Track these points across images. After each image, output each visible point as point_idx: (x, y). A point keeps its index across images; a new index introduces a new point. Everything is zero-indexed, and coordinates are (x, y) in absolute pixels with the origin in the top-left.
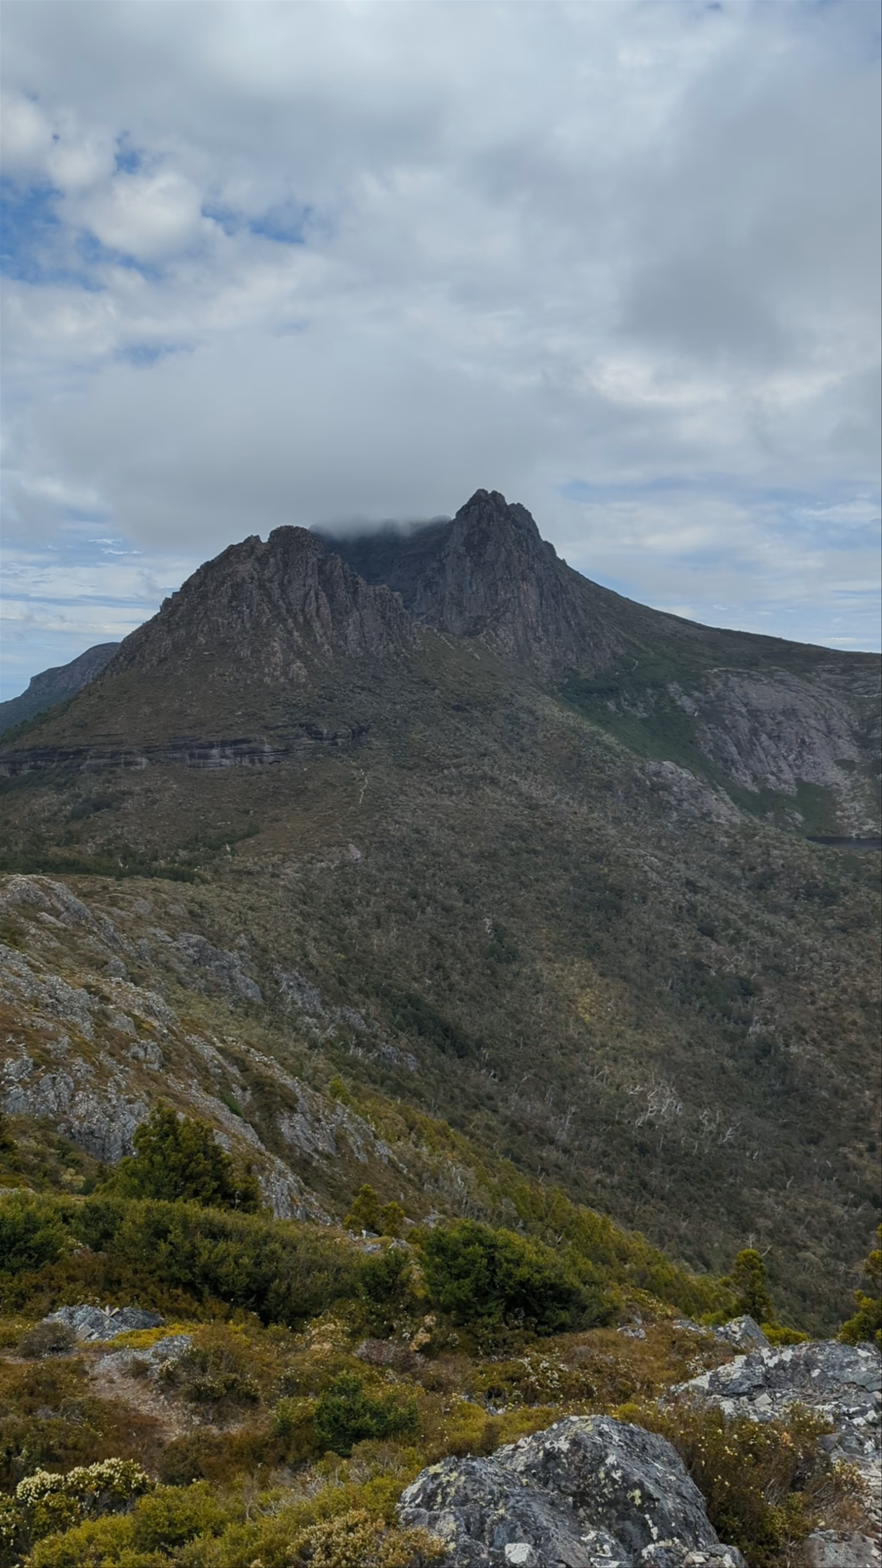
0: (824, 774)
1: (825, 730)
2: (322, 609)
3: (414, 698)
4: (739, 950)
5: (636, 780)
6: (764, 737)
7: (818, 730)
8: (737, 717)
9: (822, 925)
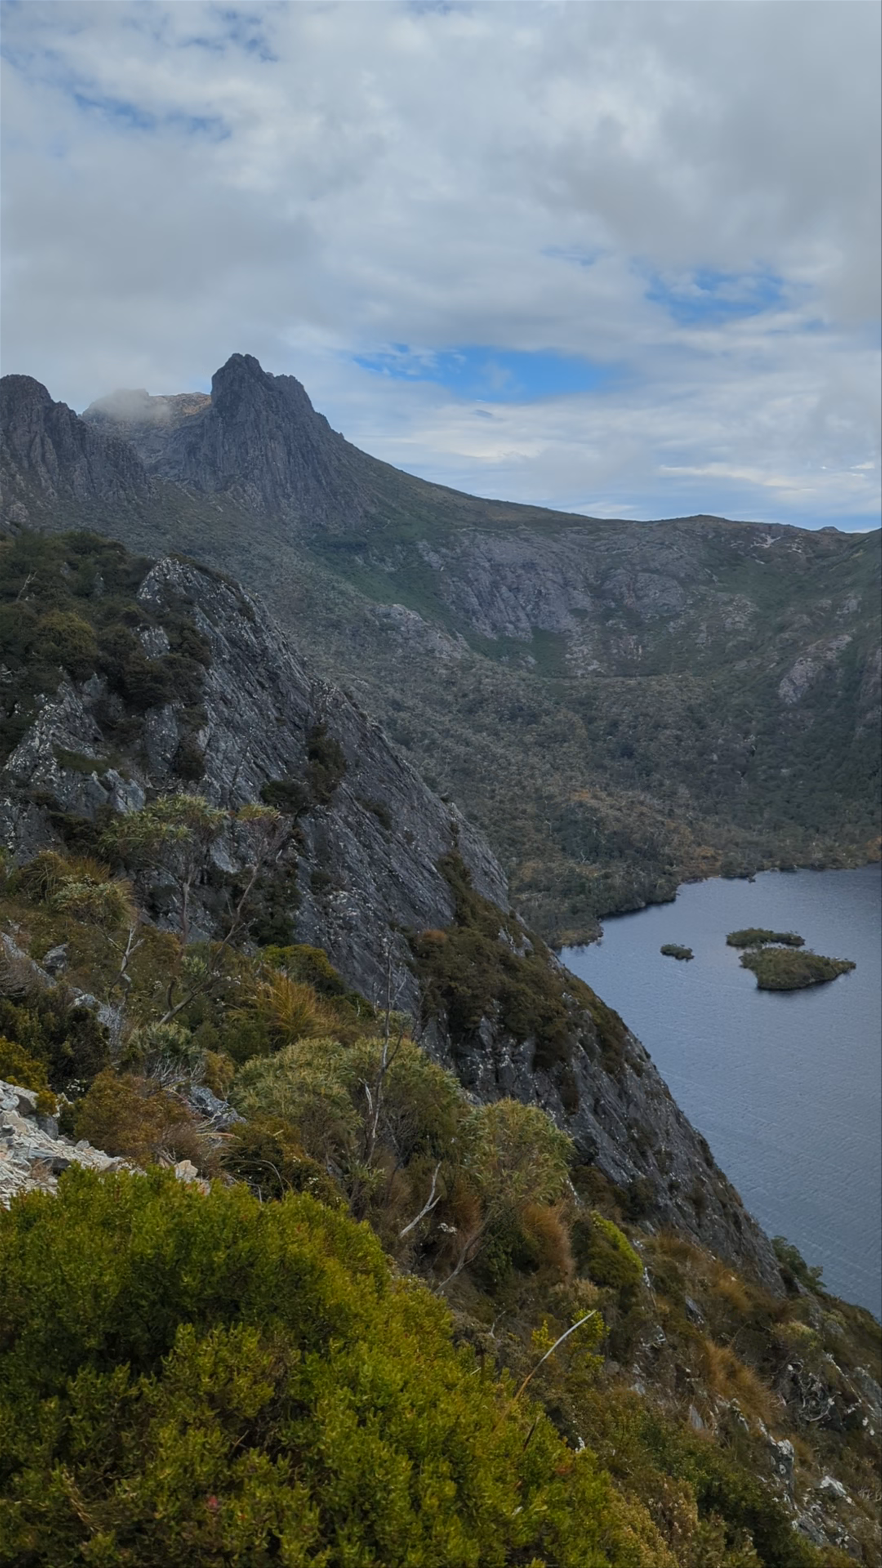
0: (558, 622)
1: (562, 582)
2: (48, 455)
3: (142, 540)
4: (432, 756)
5: (366, 621)
6: (504, 589)
7: (554, 582)
8: (481, 571)
9: (521, 741)
